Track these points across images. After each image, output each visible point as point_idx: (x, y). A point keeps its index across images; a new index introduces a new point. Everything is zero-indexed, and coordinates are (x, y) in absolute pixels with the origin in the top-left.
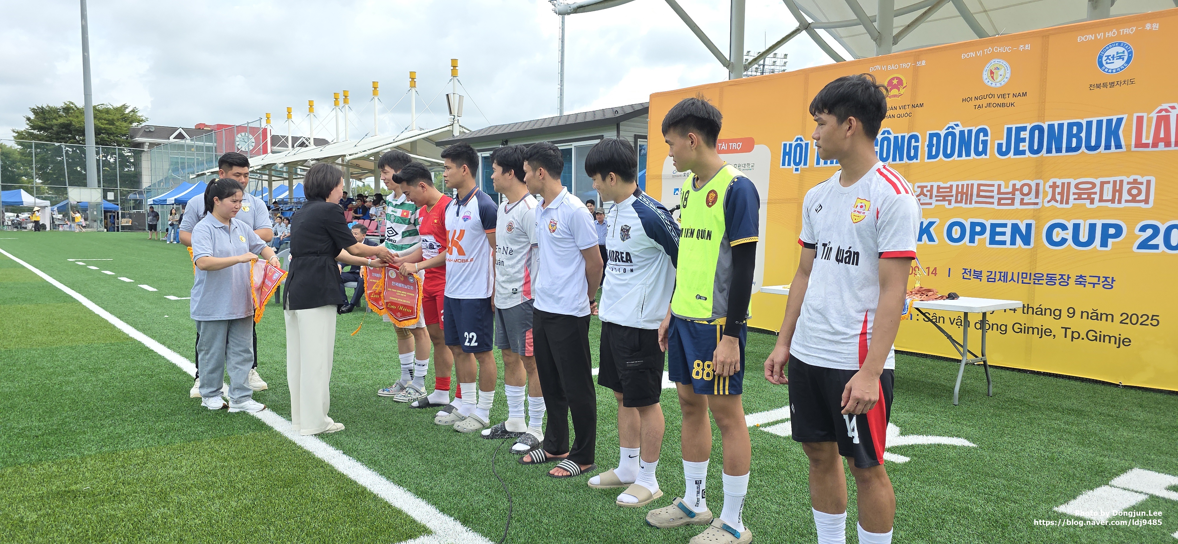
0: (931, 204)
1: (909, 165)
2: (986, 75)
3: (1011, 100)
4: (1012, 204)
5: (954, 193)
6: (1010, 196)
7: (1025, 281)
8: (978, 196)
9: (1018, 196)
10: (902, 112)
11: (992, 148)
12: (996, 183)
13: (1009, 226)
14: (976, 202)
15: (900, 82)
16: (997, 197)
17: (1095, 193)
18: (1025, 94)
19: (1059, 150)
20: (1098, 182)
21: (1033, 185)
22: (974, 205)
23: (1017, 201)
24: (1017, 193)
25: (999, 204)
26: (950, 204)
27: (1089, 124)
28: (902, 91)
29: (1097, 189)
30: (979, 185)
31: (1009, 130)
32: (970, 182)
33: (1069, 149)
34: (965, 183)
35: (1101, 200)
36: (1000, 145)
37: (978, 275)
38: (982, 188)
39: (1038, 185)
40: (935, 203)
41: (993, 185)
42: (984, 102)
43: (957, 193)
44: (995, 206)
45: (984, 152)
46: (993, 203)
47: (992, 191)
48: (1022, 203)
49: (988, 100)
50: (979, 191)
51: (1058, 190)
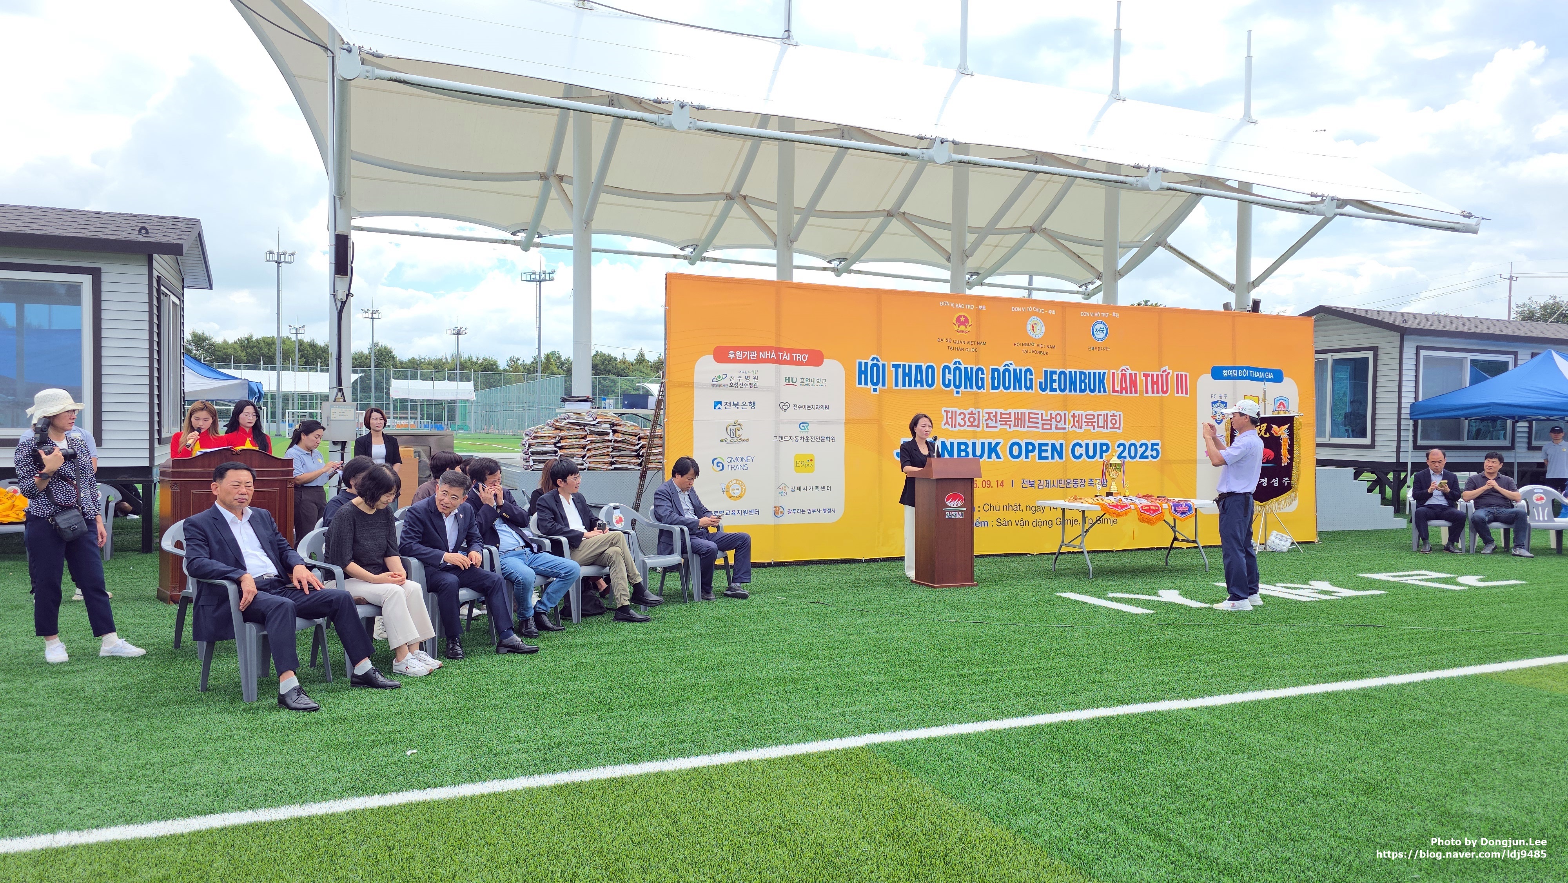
0: (996, 427)
1: (978, 393)
2: (1029, 328)
3: (1045, 350)
4: (1051, 428)
5: (1012, 419)
6: (1049, 422)
7: (1061, 486)
8: (1029, 422)
9: (1054, 423)
10: (970, 346)
11: (1036, 385)
12: (1040, 412)
13: (1050, 445)
14: (1028, 427)
15: (967, 320)
16: (1041, 422)
17: (1095, 422)
18: (1054, 347)
19: (1075, 391)
20: (1096, 414)
21: (1062, 414)
22: (1027, 429)
23: (1054, 427)
24: (1053, 420)
25: (1043, 428)
26: (1010, 428)
27: (1090, 373)
28: (969, 329)
29: (1096, 419)
30: (1029, 413)
31: (1046, 372)
32: (1023, 411)
33: (1081, 391)
34: (1020, 411)
35: (1099, 427)
36: (1041, 383)
37: (1032, 483)
38: (1031, 415)
39: (1065, 414)
40: (1000, 427)
41: (1038, 414)
42: (1029, 348)
43: (1015, 419)
44: (1040, 430)
45: (1031, 387)
46: (1038, 428)
47: (1038, 418)
48: (1057, 428)
49: (1031, 348)
50: (1029, 417)
51: (1076, 419)
